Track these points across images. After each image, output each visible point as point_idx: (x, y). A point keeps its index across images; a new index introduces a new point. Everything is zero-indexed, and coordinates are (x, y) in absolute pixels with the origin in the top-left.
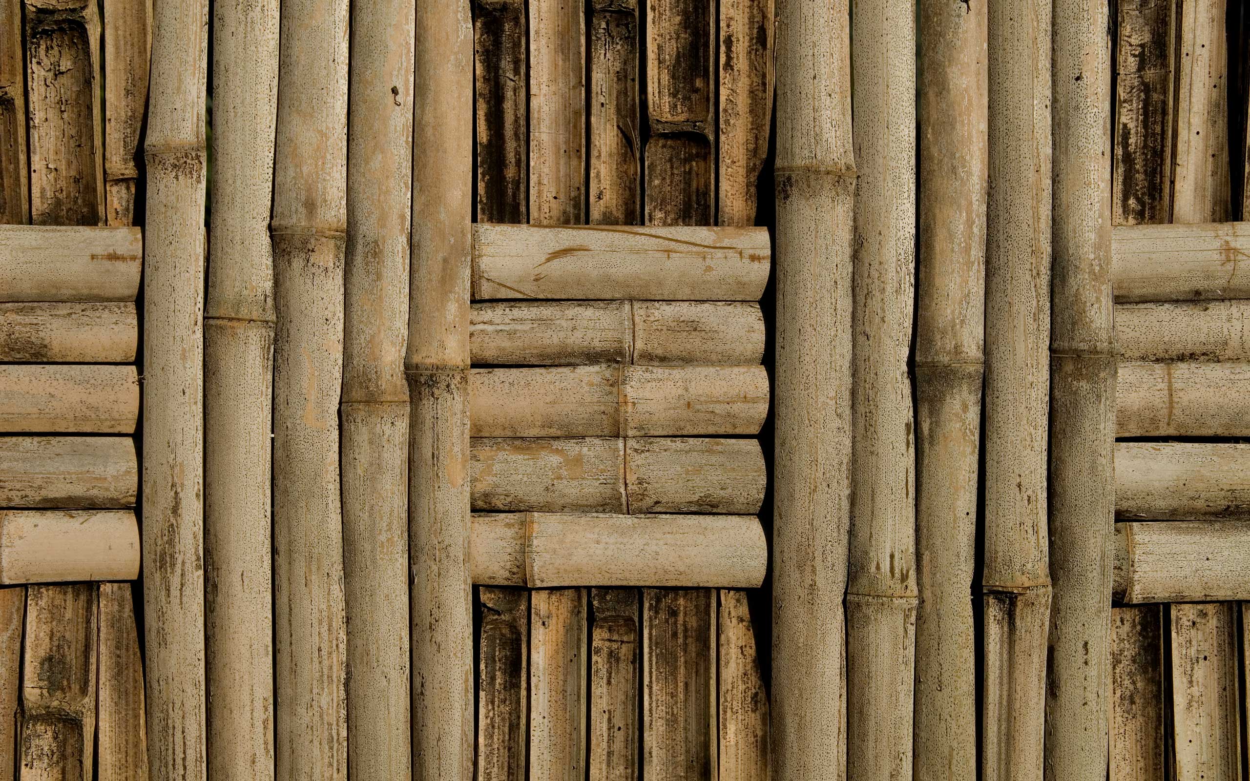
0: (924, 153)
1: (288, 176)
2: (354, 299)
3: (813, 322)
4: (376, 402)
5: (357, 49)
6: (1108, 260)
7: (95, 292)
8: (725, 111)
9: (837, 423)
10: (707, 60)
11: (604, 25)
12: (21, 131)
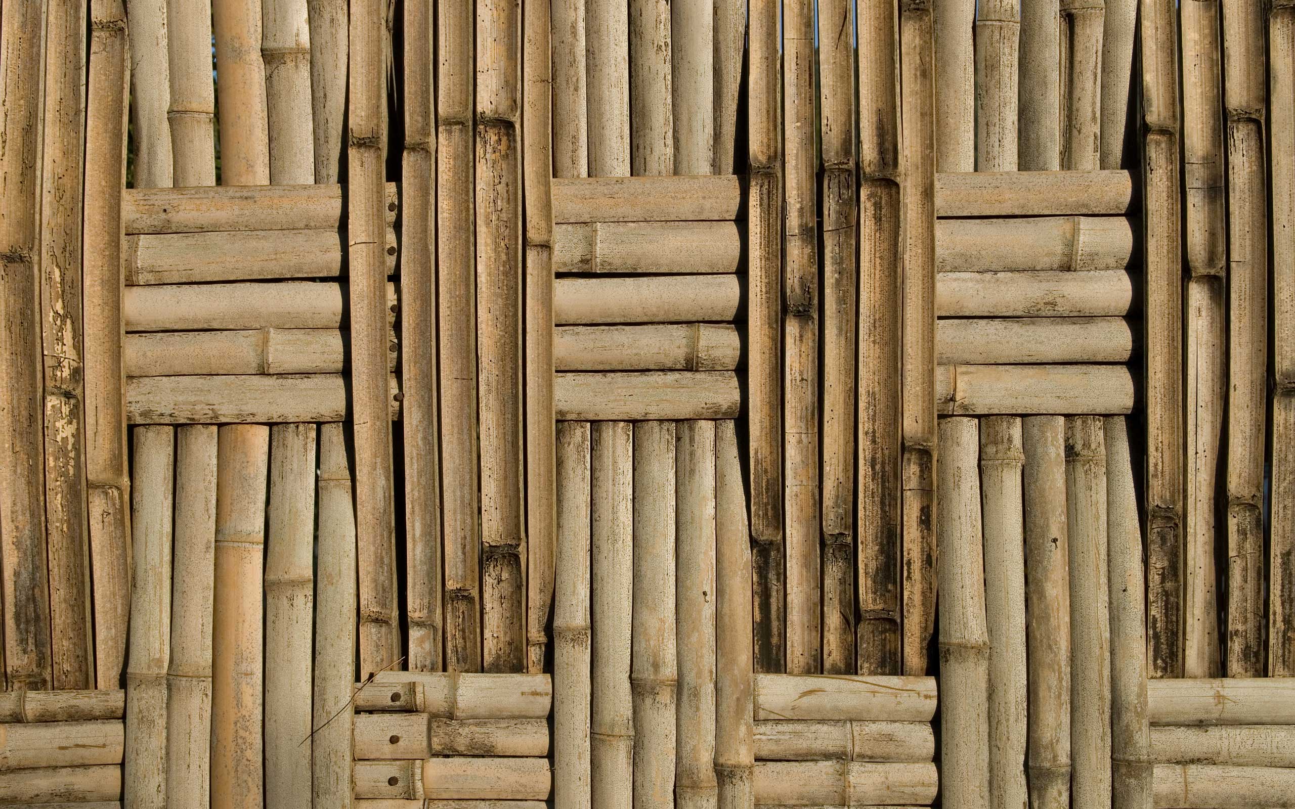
0: (1031, 635)
1: (641, 647)
2: (682, 722)
3: (965, 740)
4: (698, 787)
5: (680, 566)
6: (1146, 703)
7: (523, 713)
8: (907, 604)
9: (981, 802)
10: (895, 574)
11: (831, 551)
12: (478, 615)
